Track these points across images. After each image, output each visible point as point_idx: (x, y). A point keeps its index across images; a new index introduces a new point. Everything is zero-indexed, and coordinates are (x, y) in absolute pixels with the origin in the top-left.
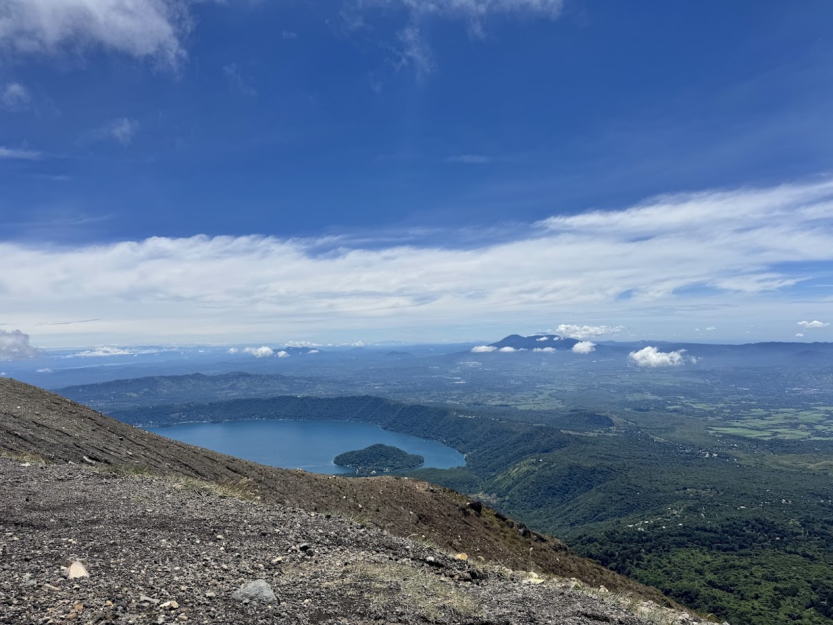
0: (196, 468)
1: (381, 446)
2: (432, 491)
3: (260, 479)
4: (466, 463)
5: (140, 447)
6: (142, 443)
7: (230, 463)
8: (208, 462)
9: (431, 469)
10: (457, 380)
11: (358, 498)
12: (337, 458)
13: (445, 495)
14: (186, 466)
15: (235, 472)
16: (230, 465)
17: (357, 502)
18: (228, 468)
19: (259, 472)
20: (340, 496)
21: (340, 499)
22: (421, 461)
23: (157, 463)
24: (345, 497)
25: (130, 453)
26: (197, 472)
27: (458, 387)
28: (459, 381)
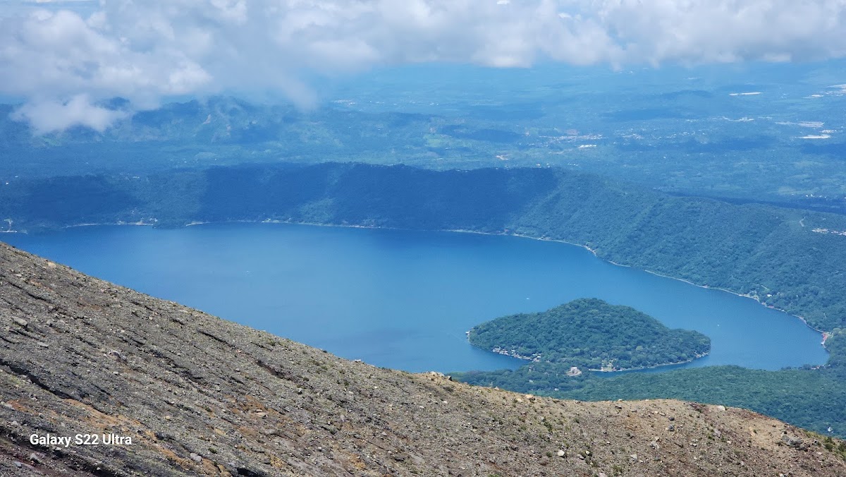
0: (186, 362)
1: (594, 303)
2: (796, 445)
3: (343, 398)
4: (827, 357)
5: (42, 303)
6: (43, 293)
7: (266, 352)
8: (211, 348)
9: (730, 369)
10: (811, 131)
11: (596, 457)
12: (478, 331)
13: (832, 458)
14: (158, 355)
15: (279, 374)
16: (268, 356)
17: (596, 465)
18: (260, 363)
19: (340, 378)
20: (549, 449)
21: (549, 456)
22: (705, 348)
23: (89, 348)
24: (561, 453)
25: (22, 321)
26: (187, 374)
27: (811, 149)
28: (818, 132)
